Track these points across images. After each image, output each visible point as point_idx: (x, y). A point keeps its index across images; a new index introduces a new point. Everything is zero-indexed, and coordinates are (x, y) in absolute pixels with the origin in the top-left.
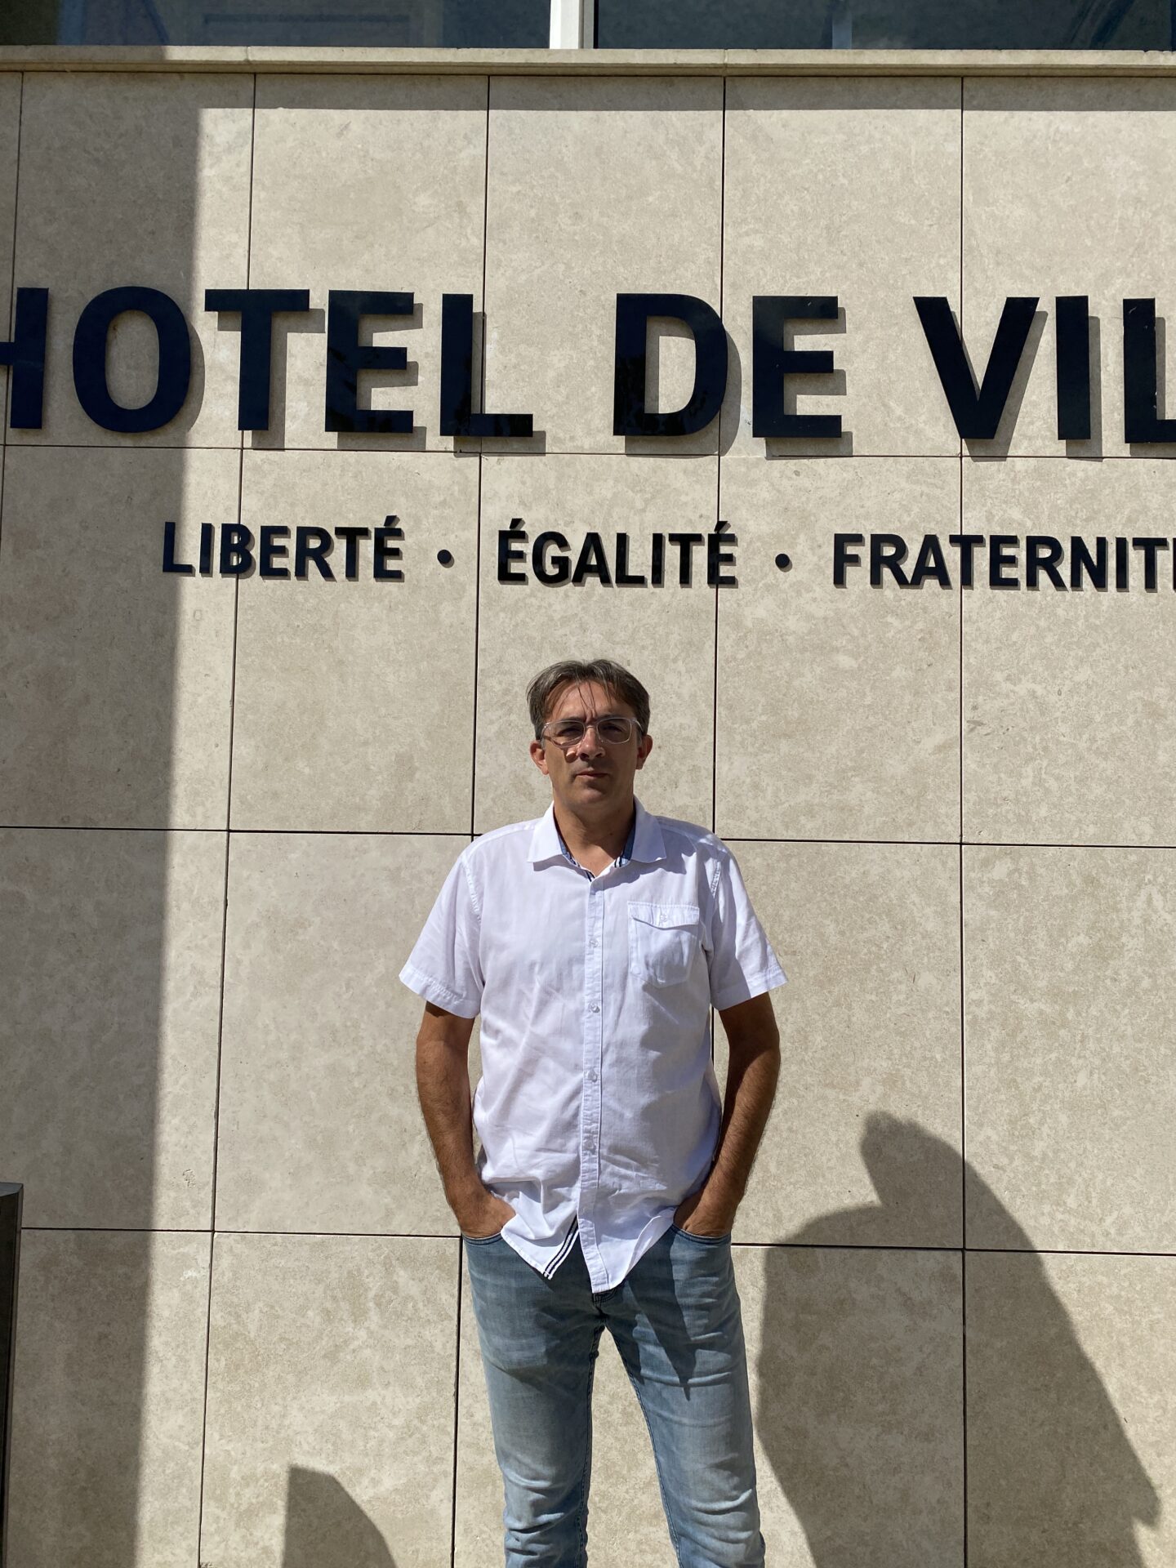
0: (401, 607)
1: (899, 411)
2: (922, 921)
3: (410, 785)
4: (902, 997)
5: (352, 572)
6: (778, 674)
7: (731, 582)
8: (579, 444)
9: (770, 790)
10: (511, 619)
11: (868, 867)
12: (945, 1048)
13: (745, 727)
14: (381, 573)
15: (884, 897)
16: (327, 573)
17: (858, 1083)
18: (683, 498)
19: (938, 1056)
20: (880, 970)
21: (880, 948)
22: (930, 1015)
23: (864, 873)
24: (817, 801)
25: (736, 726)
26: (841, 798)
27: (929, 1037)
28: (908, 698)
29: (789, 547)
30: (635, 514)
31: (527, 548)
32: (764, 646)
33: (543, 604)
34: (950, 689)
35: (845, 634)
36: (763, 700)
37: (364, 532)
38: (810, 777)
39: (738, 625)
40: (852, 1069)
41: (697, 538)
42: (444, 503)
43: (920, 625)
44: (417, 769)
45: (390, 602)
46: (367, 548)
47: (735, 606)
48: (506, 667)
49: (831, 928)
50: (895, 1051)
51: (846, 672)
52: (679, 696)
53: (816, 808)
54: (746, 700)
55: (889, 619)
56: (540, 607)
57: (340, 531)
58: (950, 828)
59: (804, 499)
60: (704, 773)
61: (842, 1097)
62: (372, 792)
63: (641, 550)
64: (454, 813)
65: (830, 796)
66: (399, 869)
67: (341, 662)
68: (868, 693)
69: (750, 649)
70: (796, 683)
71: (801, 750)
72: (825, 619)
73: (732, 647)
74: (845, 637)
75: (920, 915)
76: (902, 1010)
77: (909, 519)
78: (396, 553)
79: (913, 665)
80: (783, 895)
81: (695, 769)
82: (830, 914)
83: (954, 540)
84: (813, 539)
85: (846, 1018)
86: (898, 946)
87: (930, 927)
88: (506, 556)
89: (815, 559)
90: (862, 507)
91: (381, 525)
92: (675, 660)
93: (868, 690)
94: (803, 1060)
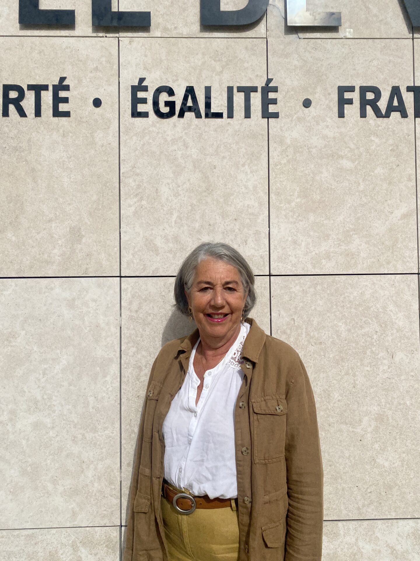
0: (71, 134)
1: (375, 11)
2: (397, 321)
3: (79, 246)
4: (386, 368)
5: (38, 113)
6: (307, 172)
7: (276, 115)
8: (181, 32)
9: (303, 244)
10: (140, 141)
11: (364, 289)
12: (412, 398)
13: (287, 205)
14: (57, 113)
15: (374, 307)
16: (22, 113)
17: (360, 421)
18: (246, 65)
19: (408, 403)
20: (372, 352)
21: (372, 339)
22: (403, 378)
23: (361, 293)
24: (332, 250)
25: (282, 205)
26: (347, 248)
27: (402, 391)
28: (385, 186)
29: (311, 94)
30: (216, 75)
31: (149, 95)
32: (298, 155)
33: (160, 131)
34: (410, 180)
35: (346, 148)
36: (298, 189)
37: (45, 88)
38: (328, 236)
39: (281, 142)
40: (356, 412)
41: (254, 89)
42: (96, 69)
43: (391, 142)
44: (84, 236)
45: (64, 131)
46: (47, 97)
47: (279, 130)
48: (138, 171)
49: (342, 327)
50: (383, 400)
51: (348, 170)
52: (246, 187)
53: (332, 255)
54: (288, 189)
55: (373, 138)
56: (158, 133)
57: (31, 87)
58: (412, 264)
59: (319, 65)
60: (263, 235)
61: (351, 429)
62: (56, 251)
63: (220, 97)
64: (108, 263)
65: (340, 247)
66: (74, 300)
67: (33, 170)
68: (361, 184)
69: (289, 157)
70: (318, 178)
71: (323, 219)
72: (334, 138)
73: (278, 156)
74: (347, 150)
75: (395, 317)
76: (386, 375)
77: (382, 77)
78: (66, 100)
79: (387, 165)
80: (313, 308)
81: (257, 233)
82: (342, 319)
83: (409, 89)
84: (326, 89)
85: (352, 382)
86: (382, 337)
87: (401, 324)
88: (136, 101)
89: (327, 102)
90: (355, 69)
91: (56, 83)
92: (243, 165)
93: (361, 181)
94: (327, 408)
